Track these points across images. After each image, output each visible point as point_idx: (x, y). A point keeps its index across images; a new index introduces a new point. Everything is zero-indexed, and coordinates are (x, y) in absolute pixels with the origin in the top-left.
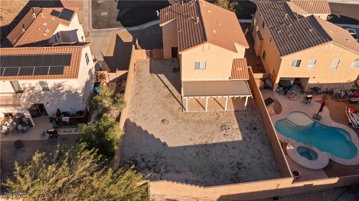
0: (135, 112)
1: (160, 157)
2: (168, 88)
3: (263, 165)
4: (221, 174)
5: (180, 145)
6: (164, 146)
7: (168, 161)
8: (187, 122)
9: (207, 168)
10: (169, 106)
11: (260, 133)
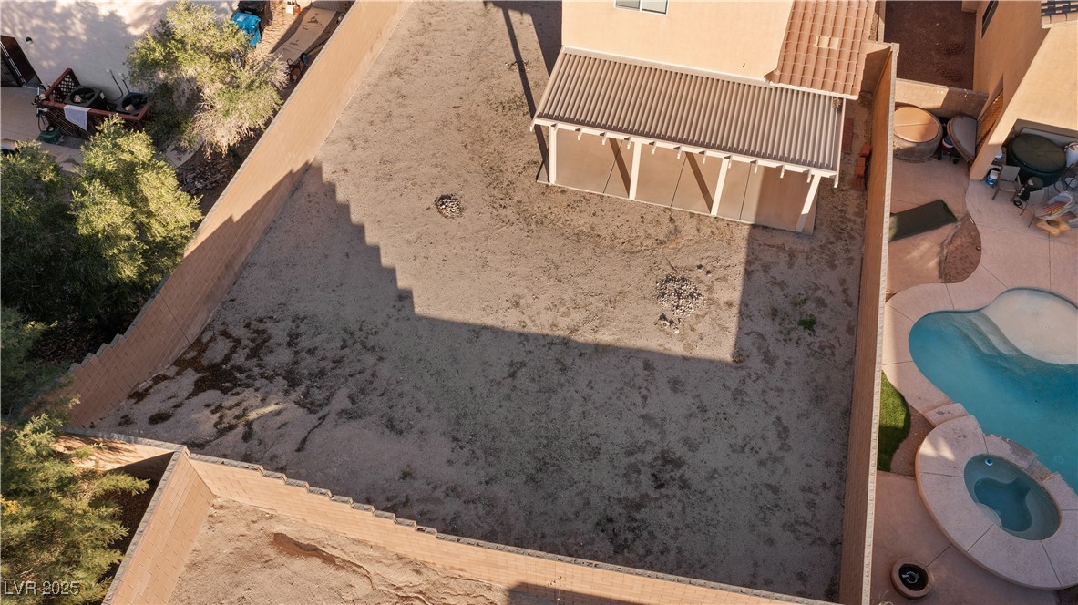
0: (356, 143)
1: (364, 346)
2: (522, 72)
3: (770, 496)
4: (573, 483)
5: (460, 317)
6: (399, 305)
7: (385, 370)
8: (533, 226)
9: (527, 441)
10: (492, 146)
11: (822, 348)
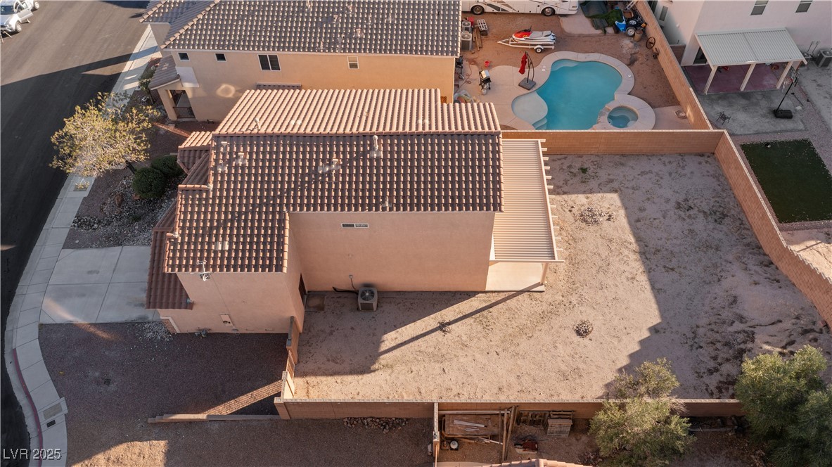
1: (695, 337)
2: (449, 324)
3: (673, 175)
4: (709, 235)
5: (654, 300)
6: (660, 331)
7: (703, 321)
8: (578, 285)
9: (701, 255)
10: (525, 323)
11: (595, 165)
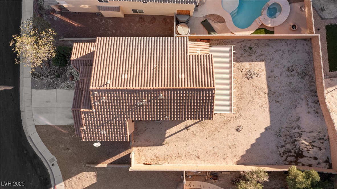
0: (225, 157)
1: (280, 132)
3: (290, 51)
6: (268, 129)
7: (284, 126)
8: (240, 109)
9: (291, 95)
10: (217, 125)
11: (256, 45)
